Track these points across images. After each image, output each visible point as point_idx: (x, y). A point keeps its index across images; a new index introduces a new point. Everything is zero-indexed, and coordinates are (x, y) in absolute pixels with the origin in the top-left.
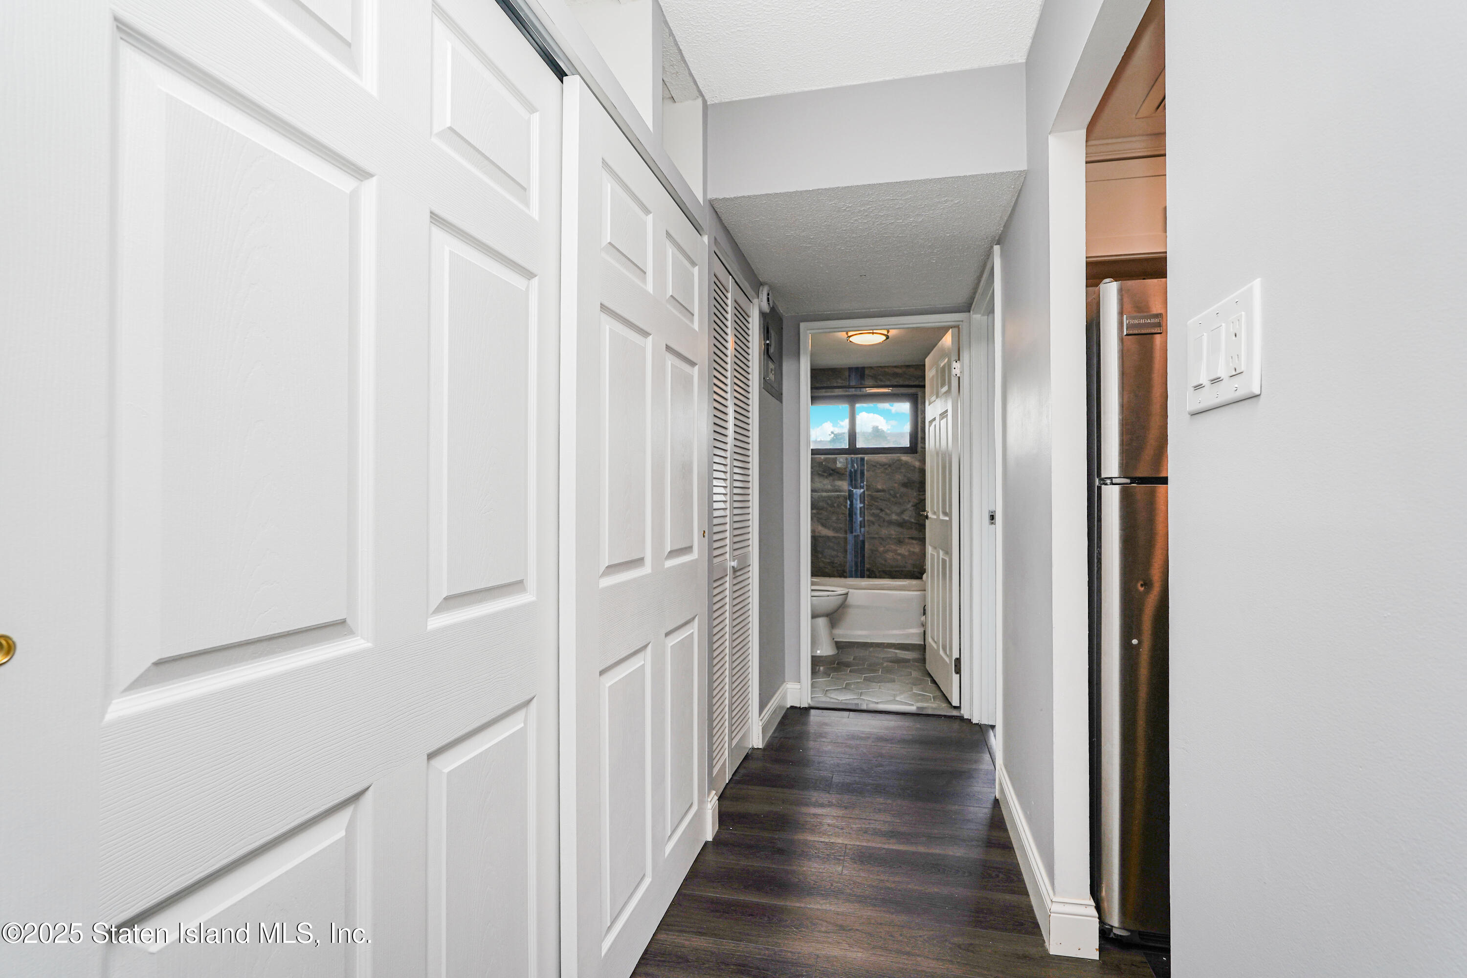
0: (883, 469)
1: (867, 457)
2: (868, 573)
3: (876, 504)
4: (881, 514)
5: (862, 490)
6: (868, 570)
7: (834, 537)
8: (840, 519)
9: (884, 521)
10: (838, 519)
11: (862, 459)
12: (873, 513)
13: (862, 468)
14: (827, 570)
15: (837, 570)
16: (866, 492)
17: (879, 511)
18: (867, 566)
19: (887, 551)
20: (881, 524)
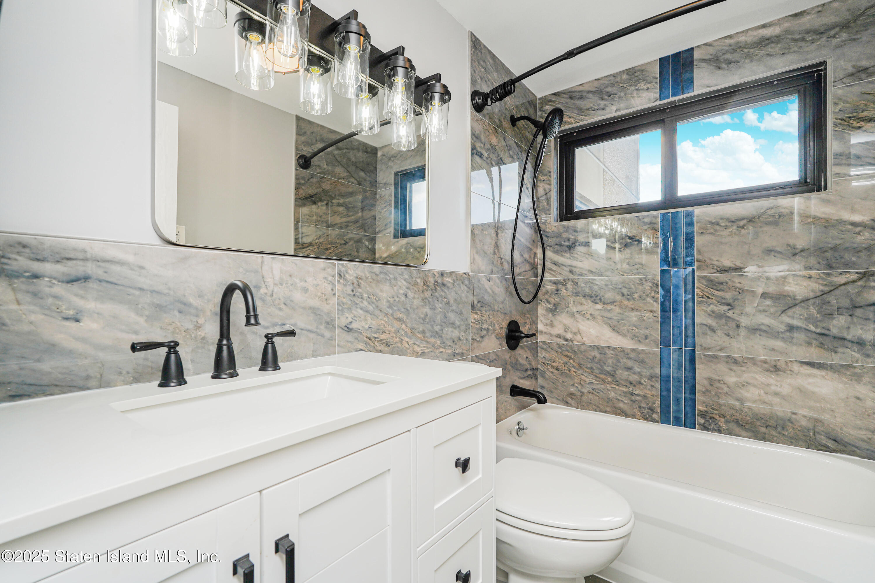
0: (735, 227)
1: (698, 211)
2: (702, 421)
3: (719, 293)
4: (731, 312)
5: (689, 270)
6: (703, 415)
7: (633, 350)
8: (644, 320)
9: (738, 326)
10: (641, 320)
11: (690, 215)
12: (713, 312)
13: (689, 230)
14: (621, 405)
15: (640, 407)
16: (697, 274)
17: (726, 308)
18: (699, 407)
19: (744, 385)
20: (731, 334)
